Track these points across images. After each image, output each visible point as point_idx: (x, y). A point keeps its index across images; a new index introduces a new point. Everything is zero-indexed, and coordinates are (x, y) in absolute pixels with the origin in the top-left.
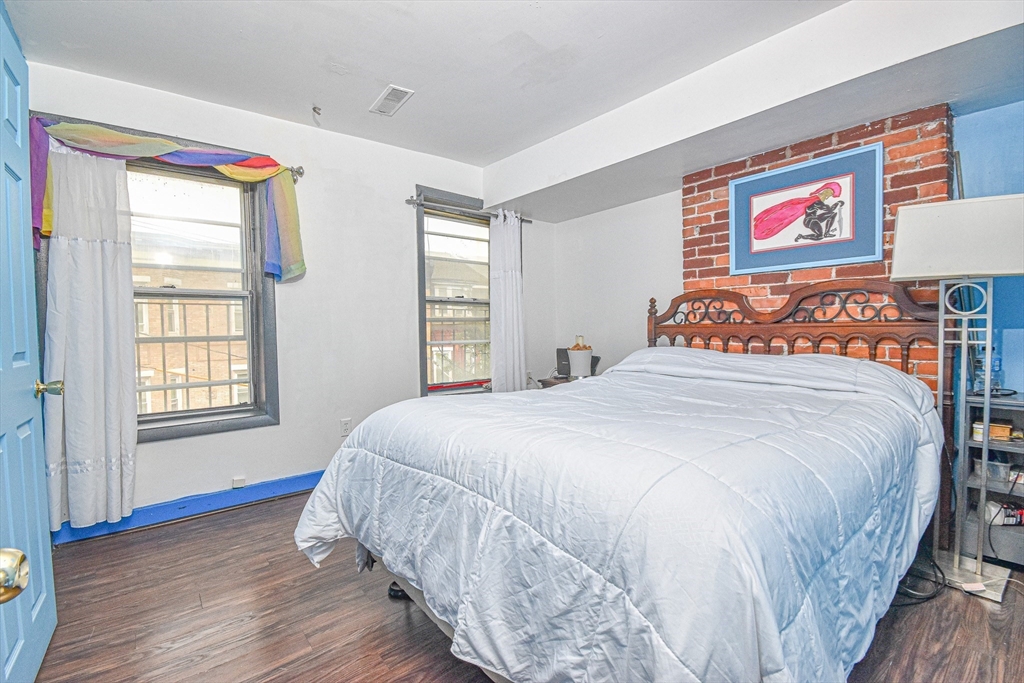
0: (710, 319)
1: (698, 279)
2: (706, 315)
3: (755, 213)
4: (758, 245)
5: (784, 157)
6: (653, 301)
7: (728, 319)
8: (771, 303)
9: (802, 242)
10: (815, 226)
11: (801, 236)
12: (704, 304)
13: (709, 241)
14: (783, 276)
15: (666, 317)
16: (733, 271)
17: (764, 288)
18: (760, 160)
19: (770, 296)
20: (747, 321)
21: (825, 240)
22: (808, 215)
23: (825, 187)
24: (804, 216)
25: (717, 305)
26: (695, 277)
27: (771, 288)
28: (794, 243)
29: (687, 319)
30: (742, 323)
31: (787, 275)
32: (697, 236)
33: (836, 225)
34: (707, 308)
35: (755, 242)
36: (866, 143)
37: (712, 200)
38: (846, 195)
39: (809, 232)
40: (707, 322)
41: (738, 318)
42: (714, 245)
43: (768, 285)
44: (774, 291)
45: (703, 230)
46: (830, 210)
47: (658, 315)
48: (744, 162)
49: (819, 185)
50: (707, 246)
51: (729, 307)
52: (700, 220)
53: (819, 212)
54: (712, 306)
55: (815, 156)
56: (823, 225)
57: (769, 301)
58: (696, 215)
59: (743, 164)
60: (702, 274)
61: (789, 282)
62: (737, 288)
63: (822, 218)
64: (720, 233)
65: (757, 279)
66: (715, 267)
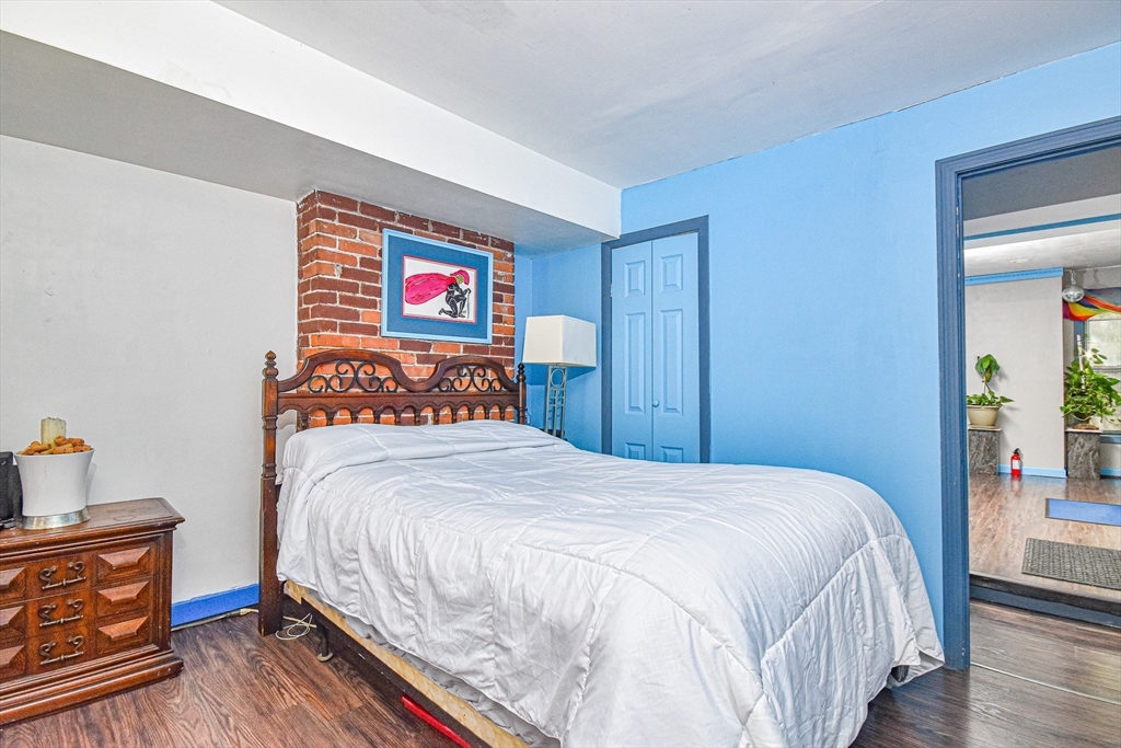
0: (361, 386)
1: (338, 333)
2: (356, 381)
3: (406, 276)
4: (410, 309)
5: (427, 229)
6: (271, 357)
7: (381, 386)
8: (418, 371)
9: (444, 316)
10: (453, 305)
11: (443, 311)
12: (353, 367)
13: (354, 288)
14: (426, 346)
15: (295, 382)
16: (385, 332)
17: (412, 355)
18: (406, 219)
19: (417, 365)
20: (400, 390)
21: (459, 319)
22: (449, 293)
23: (460, 272)
24: (446, 293)
25: (369, 369)
26: (335, 330)
27: (418, 355)
28: (437, 315)
29: (328, 386)
30: (395, 391)
31: (430, 345)
32: (338, 278)
33: (465, 308)
34: (356, 373)
35: (406, 305)
36: (479, 248)
37: (357, 240)
38: (472, 285)
39: (448, 308)
40: (354, 390)
41: (391, 385)
42: (359, 295)
43: (415, 353)
44: (422, 360)
45: (345, 272)
46: (463, 294)
47: (279, 378)
48: (393, 214)
49: (456, 269)
50: (351, 294)
51: (383, 373)
52: (343, 259)
53: (456, 293)
54: (362, 370)
55: (449, 241)
56: (458, 304)
57: (416, 369)
58: (336, 250)
59: (391, 216)
60: (344, 329)
61: (432, 352)
62: (386, 351)
63: (457, 298)
64: (367, 283)
65: (406, 344)
66: (360, 322)
